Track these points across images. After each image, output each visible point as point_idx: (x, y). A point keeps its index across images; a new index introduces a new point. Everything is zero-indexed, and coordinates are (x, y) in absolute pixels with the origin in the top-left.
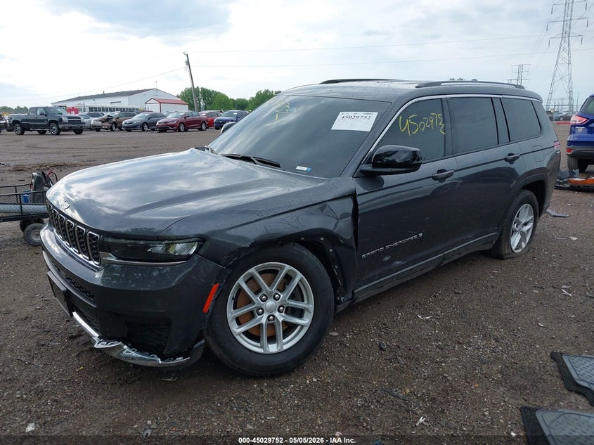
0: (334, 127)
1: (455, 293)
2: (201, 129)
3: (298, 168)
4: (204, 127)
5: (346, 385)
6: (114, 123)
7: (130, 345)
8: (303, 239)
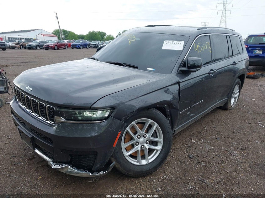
0: (163, 48)
1: (213, 127)
2: (65, 49)
3: (148, 69)
4: (66, 48)
5: (181, 178)
6: (22, 45)
7: (71, 165)
8: (158, 106)
